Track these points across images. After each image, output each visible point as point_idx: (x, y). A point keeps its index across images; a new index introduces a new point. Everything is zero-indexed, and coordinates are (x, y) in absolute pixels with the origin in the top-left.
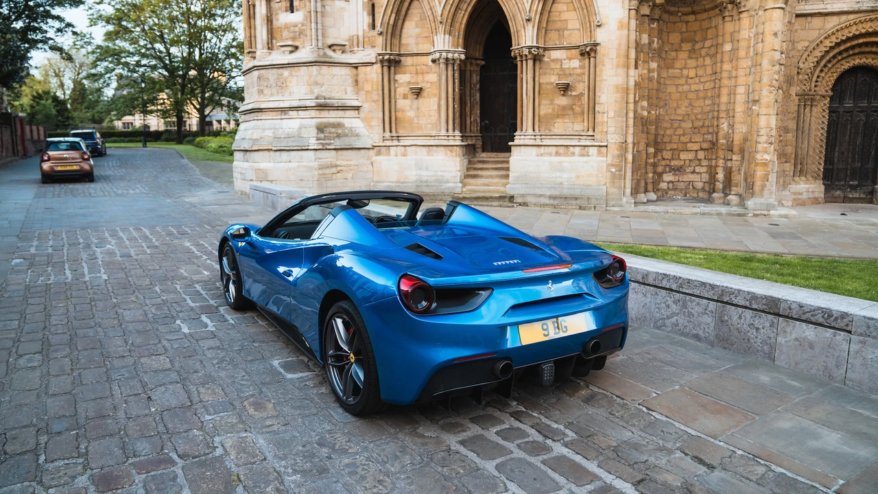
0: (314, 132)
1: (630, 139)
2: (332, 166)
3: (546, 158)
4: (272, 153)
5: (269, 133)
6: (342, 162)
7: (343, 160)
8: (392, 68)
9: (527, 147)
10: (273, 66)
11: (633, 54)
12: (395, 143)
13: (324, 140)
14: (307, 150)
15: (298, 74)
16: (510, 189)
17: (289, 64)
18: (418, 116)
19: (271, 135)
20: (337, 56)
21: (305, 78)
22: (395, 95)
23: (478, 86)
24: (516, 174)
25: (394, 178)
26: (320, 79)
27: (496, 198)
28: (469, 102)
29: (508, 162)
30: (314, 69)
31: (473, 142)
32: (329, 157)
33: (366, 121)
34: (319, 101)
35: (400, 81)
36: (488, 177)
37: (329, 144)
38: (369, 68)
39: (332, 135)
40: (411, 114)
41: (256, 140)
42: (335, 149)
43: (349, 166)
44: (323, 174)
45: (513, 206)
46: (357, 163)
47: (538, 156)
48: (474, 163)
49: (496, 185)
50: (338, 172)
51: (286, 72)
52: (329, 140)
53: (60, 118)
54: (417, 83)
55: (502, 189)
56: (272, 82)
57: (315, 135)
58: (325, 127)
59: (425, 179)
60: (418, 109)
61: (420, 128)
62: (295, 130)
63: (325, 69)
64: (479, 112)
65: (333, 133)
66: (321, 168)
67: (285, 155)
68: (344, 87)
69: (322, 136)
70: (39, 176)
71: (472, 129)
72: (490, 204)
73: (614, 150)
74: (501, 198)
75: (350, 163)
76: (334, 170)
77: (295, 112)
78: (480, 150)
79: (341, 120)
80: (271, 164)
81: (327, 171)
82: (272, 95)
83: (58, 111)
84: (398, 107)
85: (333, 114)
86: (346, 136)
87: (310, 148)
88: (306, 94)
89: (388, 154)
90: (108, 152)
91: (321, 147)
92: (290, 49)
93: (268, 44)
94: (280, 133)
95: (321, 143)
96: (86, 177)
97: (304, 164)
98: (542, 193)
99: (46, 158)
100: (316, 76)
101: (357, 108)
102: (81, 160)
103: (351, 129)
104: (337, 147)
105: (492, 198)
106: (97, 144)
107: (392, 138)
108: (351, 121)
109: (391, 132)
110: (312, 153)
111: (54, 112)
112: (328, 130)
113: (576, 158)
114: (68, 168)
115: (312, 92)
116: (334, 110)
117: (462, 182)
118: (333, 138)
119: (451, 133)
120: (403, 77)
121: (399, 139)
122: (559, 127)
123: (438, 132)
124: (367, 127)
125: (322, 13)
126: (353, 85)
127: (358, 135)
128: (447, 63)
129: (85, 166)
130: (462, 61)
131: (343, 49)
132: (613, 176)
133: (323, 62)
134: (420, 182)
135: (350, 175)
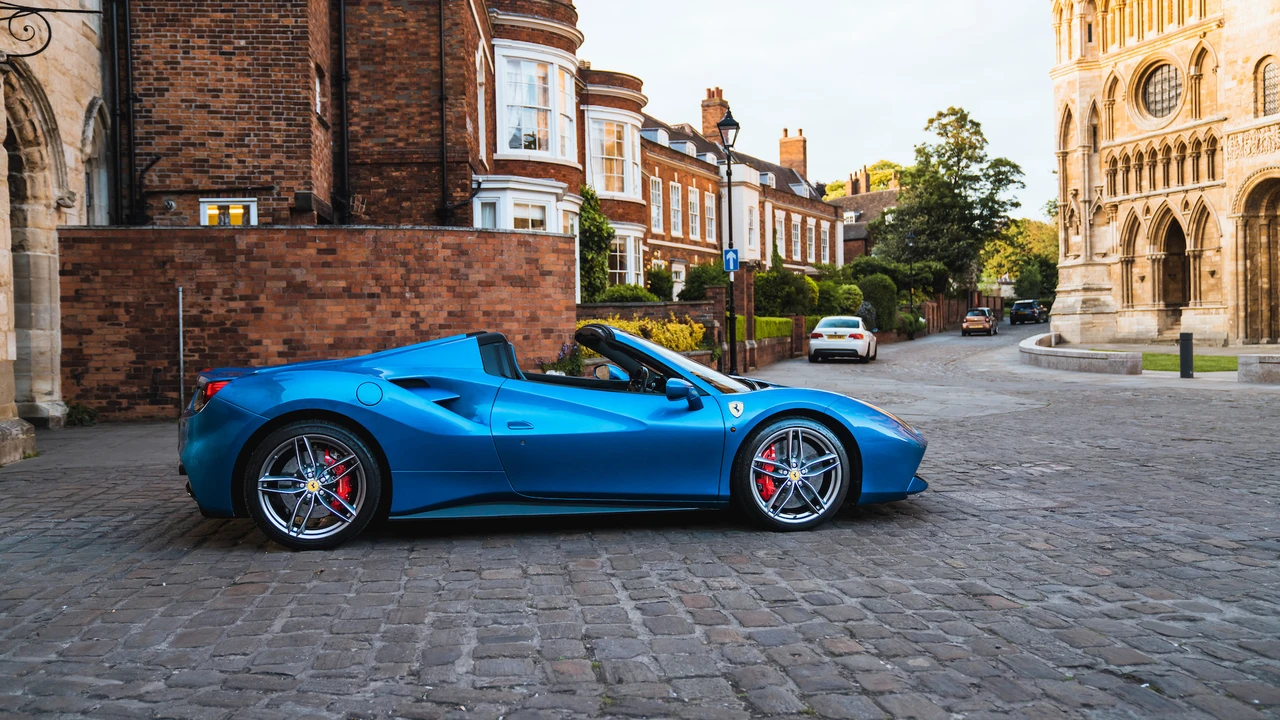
0: (1081, 303)
1: (1241, 303)
2: (1089, 323)
3: (1198, 316)
4: (1061, 316)
5: (1061, 305)
7: (1097, 320)
8: (1129, 265)
9: (1190, 310)
10: (1066, 267)
11: (1241, 252)
12: (1130, 309)
13: (1086, 308)
14: (1076, 314)
15: (1077, 271)
17: (1072, 266)
18: (1142, 293)
19: (1064, 306)
20: (1097, 259)
21: (1079, 273)
22: (1131, 280)
25: (1126, 330)
26: (1086, 274)
30: (1083, 268)
32: (1088, 318)
33: (1114, 296)
34: (1085, 286)
35: (1133, 273)
37: (1089, 311)
38: (1115, 266)
40: (1139, 292)
42: (1093, 313)
43: (1100, 323)
44: (1084, 328)
46: (1105, 322)
50: (1094, 327)
51: (1071, 270)
52: (1089, 308)
54: (1141, 273)
56: (1066, 276)
57: (1081, 305)
58: (1088, 301)
59: (1141, 330)
60: (1143, 289)
61: (1144, 300)
62: (1072, 303)
63: (1090, 268)
65: (1092, 304)
66: (1082, 324)
67: (1067, 317)
68: (1101, 278)
69: (1085, 306)
73: (1231, 311)
74: (1172, 340)
75: (1101, 321)
76: (1090, 325)
77: (1073, 293)
79: (1099, 297)
80: (1063, 322)
81: (1087, 326)
82: (1066, 283)
83: (1044, 276)
84: (1132, 288)
85: (1094, 293)
86: (1100, 305)
87: (1078, 313)
88: (1080, 282)
89: (1124, 316)
91: (1083, 312)
92: (1073, 257)
93: (1065, 254)
94: (1067, 305)
95: (1084, 310)
96: (986, 332)
97: (1076, 321)
99: (965, 321)
100: (1085, 272)
101: (1110, 289)
102: (986, 322)
103: (1104, 302)
105: (1169, 340)
107: (1128, 307)
108: (1104, 297)
109: (1128, 302)
110: (1078, 316)
111: (1039, 277)
112: (1089, 303)
113: (1214, 316)
114: (977, 327)
115: (1082, 281)
116: (1094, 291)
117: (1160, 332)
118: (1091, 307)
119: (1157, 303)
120: (1136, 270)
121: (1133, 307)
122: (1211, 297)
123: (1151, 302)
124: (1113, 300)
125: (1091, 236)
126: (1108, 276)
127: (1108, 306)
128: (1154, 261)
129: (987, 326)
130: (1165, 259)
131: (1105, 255)
132: (1231, 326)
133: (1089, 263)
134: (1138, 333)
135: (1101, 329)
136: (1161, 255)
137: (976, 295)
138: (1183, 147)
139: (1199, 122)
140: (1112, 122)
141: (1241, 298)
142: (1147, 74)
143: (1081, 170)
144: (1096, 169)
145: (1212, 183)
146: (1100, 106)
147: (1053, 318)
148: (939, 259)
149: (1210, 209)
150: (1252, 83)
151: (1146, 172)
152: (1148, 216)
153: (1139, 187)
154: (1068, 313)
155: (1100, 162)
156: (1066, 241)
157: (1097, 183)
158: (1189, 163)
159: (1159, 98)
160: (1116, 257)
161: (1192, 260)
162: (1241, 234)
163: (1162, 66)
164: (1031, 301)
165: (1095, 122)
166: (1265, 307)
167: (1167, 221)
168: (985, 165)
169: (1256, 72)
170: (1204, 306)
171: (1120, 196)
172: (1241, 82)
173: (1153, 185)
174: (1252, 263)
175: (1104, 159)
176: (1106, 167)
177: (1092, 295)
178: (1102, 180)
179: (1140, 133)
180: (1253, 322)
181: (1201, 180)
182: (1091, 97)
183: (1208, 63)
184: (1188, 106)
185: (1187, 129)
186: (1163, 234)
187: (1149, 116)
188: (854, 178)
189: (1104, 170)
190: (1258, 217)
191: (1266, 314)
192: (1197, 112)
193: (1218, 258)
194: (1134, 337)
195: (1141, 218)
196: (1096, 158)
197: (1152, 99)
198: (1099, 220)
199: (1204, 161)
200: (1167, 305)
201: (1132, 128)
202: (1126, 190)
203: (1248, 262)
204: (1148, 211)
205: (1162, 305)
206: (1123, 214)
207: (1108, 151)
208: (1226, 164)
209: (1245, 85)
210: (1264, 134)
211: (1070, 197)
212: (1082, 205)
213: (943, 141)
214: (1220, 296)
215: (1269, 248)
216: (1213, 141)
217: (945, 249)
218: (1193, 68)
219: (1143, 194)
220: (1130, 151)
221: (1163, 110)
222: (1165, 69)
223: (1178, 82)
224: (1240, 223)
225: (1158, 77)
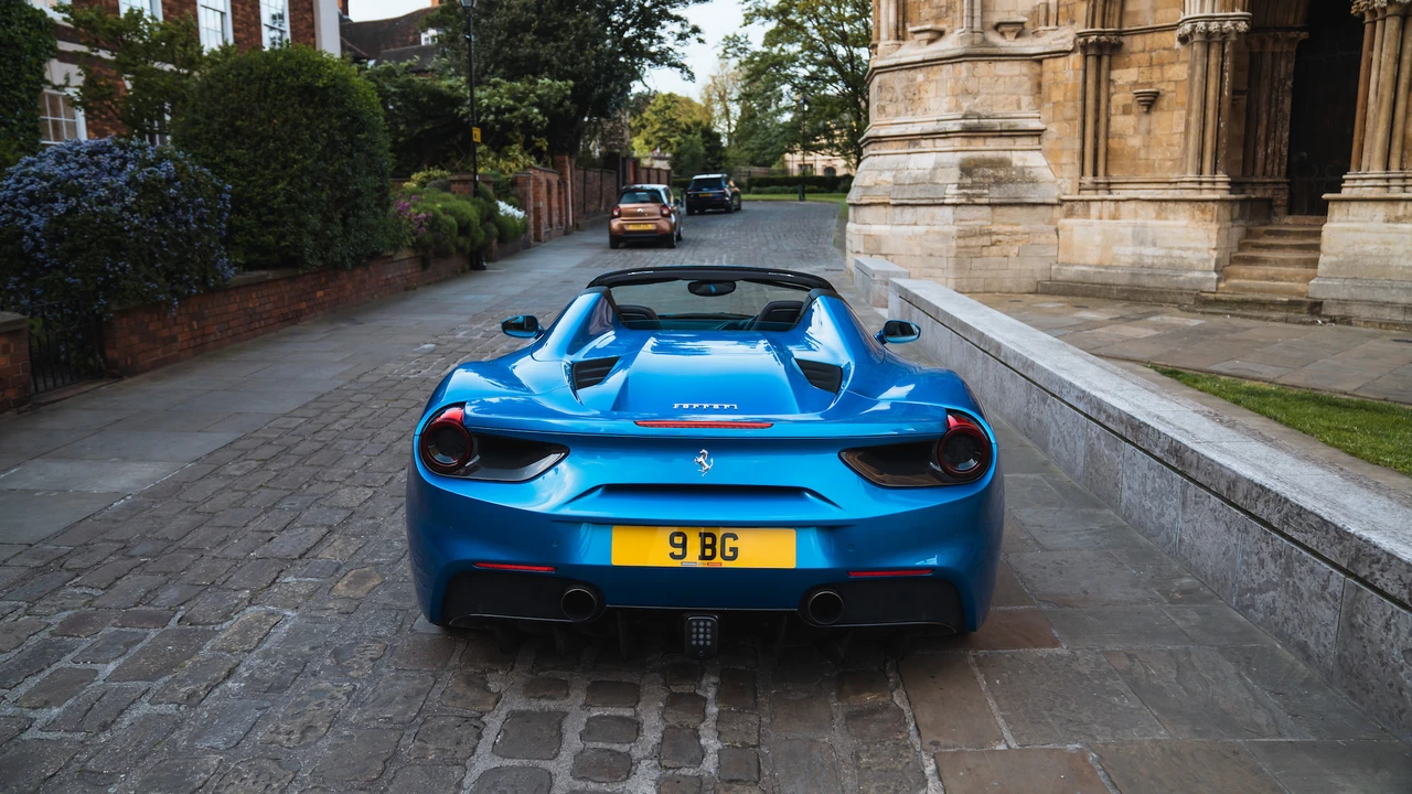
0: (955, 174)
2: (982, 234)
4: (890, 209)
5: (888, 177)
6: (1001, 226)
7: (1004, 224)
8: (1105, 60)
9: (1365, 204)
10: (900, 67)
12: (1102, 195)
13: (971, 188)
14: (943, 204)
15: (937, 77)
16: (1316, 288)
17: (924, 61)
18: (1147, 146)
19: (891, 180)
20: (1008, 43)
21: (949, 84)
22: (1108, 107)
23: (1289, 83)
24: (1334, 259)
25: (1093, 258)
26: (972, 85)
27: (1282, 304)
28: (1264, 116)
29: (1318, 234)
30: (963, 68)
31: (1269, 194)
32: (978, 217)
33: (1052, 155)
34: (968, 122)
35: (1120, 82)
36: (1276, 263)
37: (980, 196)
38: (1061, 62)
39: (987, 180)
40: (1135, 142)
41: (868, 187)
42: (989, 205)
43: (1013, 233)
44: (966, 247)
45: (1314, 323)
46: (1028, 230)
47: (1388, 221)
48: (1258, 236)
49: (1289, 278)
50: (993, 245)
51: (920, 76)
52: (980, 188)
53: (709, 159)
54: (1150, 84)
55: (1300, 287)
56: (899, 93)
57: (956, 180)
58: (977, 166)
59: (1148, 261)
60: (1149, 132)
61: (1150, 167)
62: (927, 172)
63: (982, 67)
64: (1286, 135)
65: (988, 177)
66: (962, 235)
67: (908, 213)
68: (1015, 97)
69: (969, 181)
70: (606, 239)
71: (1269, 168)
72: (1266, 314)
75: (1015, 228)
76: (986, 240)
77: (930, 142)
78: (1281, 210)
79: (1008, 154)
80: (888, 228)
81: (973, 242)
82: (898, 114)
84: (1112, 129)
85: (992, 143)
86: (1012, 181)
87: (946, 201)
88: (949, 111)
89: (1087, 215)
91: (964, 200)
92: (927, 36)
93: (897, 29)
94: (904, 177)
95: (964, 194)
96: (664, 240)
97: (936, 228)
98: (1390, 299)
99: (616, 213)
100: (967, 79)
101: (1037, 134)
102: (659, 217)
103: (1022, 169)
104: (992, 201)
105: (1273, 303)
106: (724, 194)
107: (1096, 187)
108: (1022, 156)
109: (1095, 174)
110: (948, 211)
112: (980, 172)
114: (642, 228)
115: (958, 107)
116: (994, 137)
117: (1227, 270)
118: (987, 185)
119: (1207, 176)
120: (1129, 75)
121: (1114, 187)
123: (1184, 174)
126: (1033, 93)
127: (1034, 181)
128: (1206, 41)
129: (665, 225)
131: (1019, 30)
133: (979, 54)
134: (1139, 267)
135: (1014, 251)
137: (631, 164)
147: (856, 217)
154: (913, 199)
160: (1064, 35)
164: (719, 176)
194: (1122, 281)
205: (1222, 184)
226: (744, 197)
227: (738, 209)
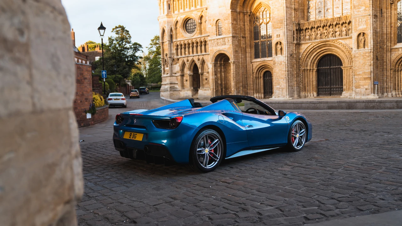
0: (169, 88)
1: (214, 87)
2: (172, 94)
3: (203, 91)
5: (163, 88)
7: (174, 93)
8: (183, 77)
9: (200, 90)
10: (164, 77)
11: (214, 73)
15: (168, 78)
17: (166, 76)
20: (174, 75)
22: (183, 81)
24: (199, 94)
25: (183, 96)
26: (170, 79)
29: (198, 92)
30: (170, 77)
32: (172, 92)
33: (179, 86)
34: (170, 83)
38: (179, 77)
40: (186, 84)
46: (177, 93)
51: (166, 78)
54: (187, 79)
56: (164, 80)
61: (187, 87)
62: (167, 88)
63: (172, 77)
66: (170, 94)
67: (165, 92)
68: (175, 80)
70: (129, 98)
73: (212, 90)
74: (196, 98)
77: (167, 85)
80: (164, 94)
82: (164, 82)
89: (182, 91)
90: (150, 93)
91: (170, 90)
92: (166, 74)
93: (164, 73)
94: (165, 88)
96: (138, 97)
98: (202, 97)
99: (131, 94)
101: (177, 84)
103: (176, 87)
106: (145, 91)
107: (183, 89)
110: (169, 92)
113: (207, 91)
114: (134, 96)
115: (169, 81)
117: (192, 96)
118: (172, 89)
120: (185, 78)
121: (184, 89)
122: (206, 86)
123: (189, 87)
124: (178, 87)
125: (171, 68)
126: (177, 80)
128: (190, 75)
129: (138, 95)
130: (193, 75)
131: (175, 73)
132: (212, 94)
133: (171, 76)
134: (186, 96)
135: (175, 95)
136: (192, 74)
138: (197, 43)
139: (201, 36)
140: (176, 34)
141: (214, 86)
142: (186, 21)
143: (168, 48)
144: (172, 48)
145: (205, 53)
146: (173, 29)
147: (161, 92)
148: (120, 74)
149: (205, 61)
150: (215, 27)
151: (187, 49)
152: (188, 62)
153: (185, 54)
154: (166, 91)
155: (173, 46)
156: (164, 69)
157: (173, 52)
158: (199, 48)
159: (190, 28)
160: (179, 74)
161: (201, 75)
162: (214, 68)
163: (190, 19)
165: (172, 34)
166: (220, 89)
167: (193, 64)
168: (131, 45)
169: (216, 23)
170: (204, 88)
171: (179, 56)
172: (212, 26)
173: (189, 53)
174: (217, 76)
175: (174, 45)
176: (175, 47)
177: (172, 85)
178: (174, 51)
179: (185, 38)
180: (217, 93)
181: (202, 52)
182: (170, 26)
183: (203, 19)
184: (198, 31)
185: (198, 38)
186: (192, 68)
187: (187, 33)
188: (83, 46)
189: (174, 48)
190: (217, 64)
191: (220, 90)
192: (201, 33)
193: (208, 75)
194: (185, 97)
195: (186, 63)
196: (172, 44)
197: (188, 28)
198: (174, 63)
199: (203, 47)
200: (194, 88)
201: (183, 36)
202: (181, 54)
203: (216, 76)
204: (188, 61)
205: (192, 88)
206: (180, 62)
207: (176, 42)
208: (209, 48)
209: (213, 27)
210: (219, 41)
211: (165, 56)
212: (168, 58)
213: (117, 36)
214: (208, 86)
215: (220, 72)
216: (205, 42)
217: (121, 71)
218: (199, 20)
219: (187, 56)
220: (182, 43)
221: (191, 32)
222: (191, 20)
223: (195, 24)
224: (213, 65)
225: (189, 22)
226: (150, 91)
227: (148, 93)
